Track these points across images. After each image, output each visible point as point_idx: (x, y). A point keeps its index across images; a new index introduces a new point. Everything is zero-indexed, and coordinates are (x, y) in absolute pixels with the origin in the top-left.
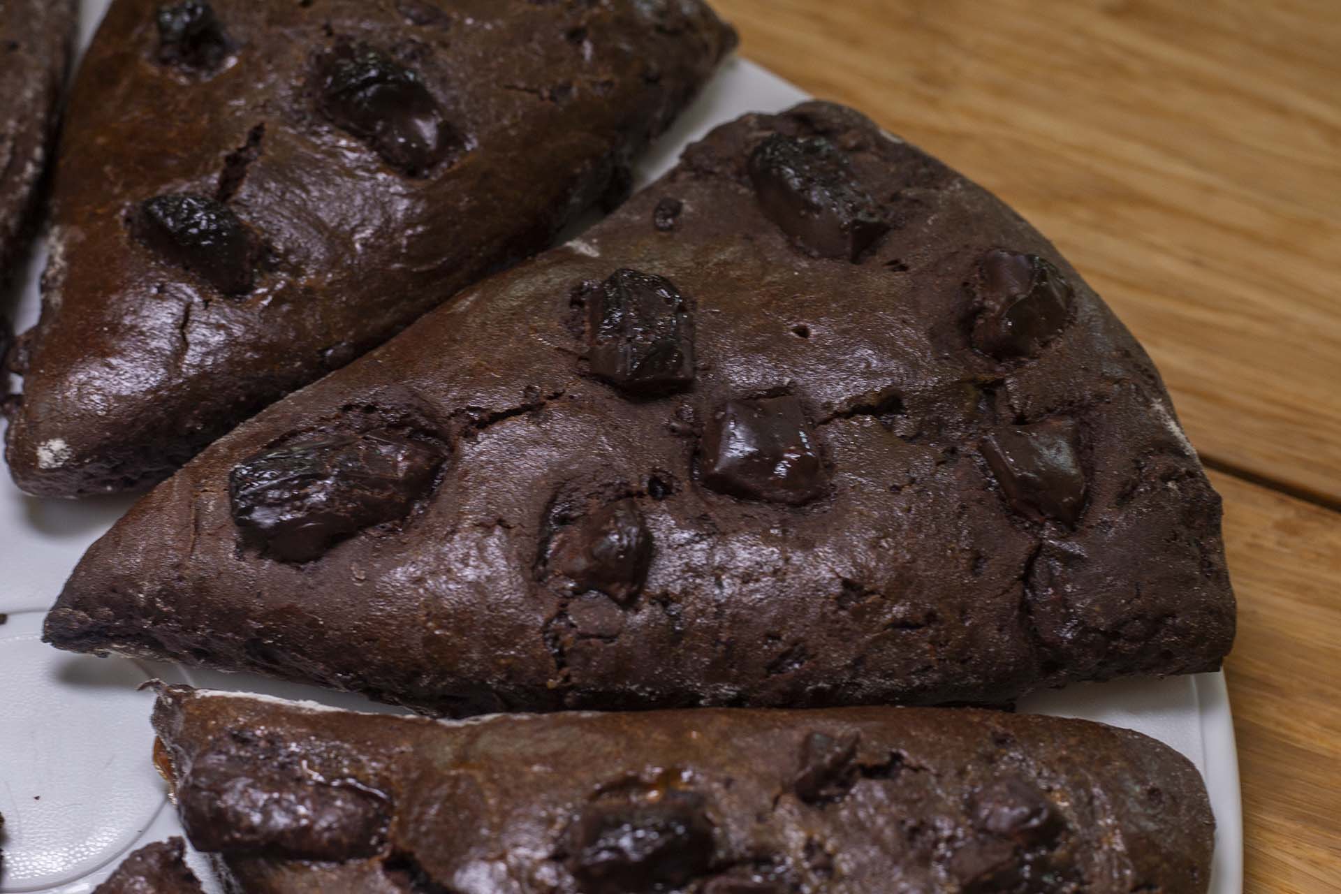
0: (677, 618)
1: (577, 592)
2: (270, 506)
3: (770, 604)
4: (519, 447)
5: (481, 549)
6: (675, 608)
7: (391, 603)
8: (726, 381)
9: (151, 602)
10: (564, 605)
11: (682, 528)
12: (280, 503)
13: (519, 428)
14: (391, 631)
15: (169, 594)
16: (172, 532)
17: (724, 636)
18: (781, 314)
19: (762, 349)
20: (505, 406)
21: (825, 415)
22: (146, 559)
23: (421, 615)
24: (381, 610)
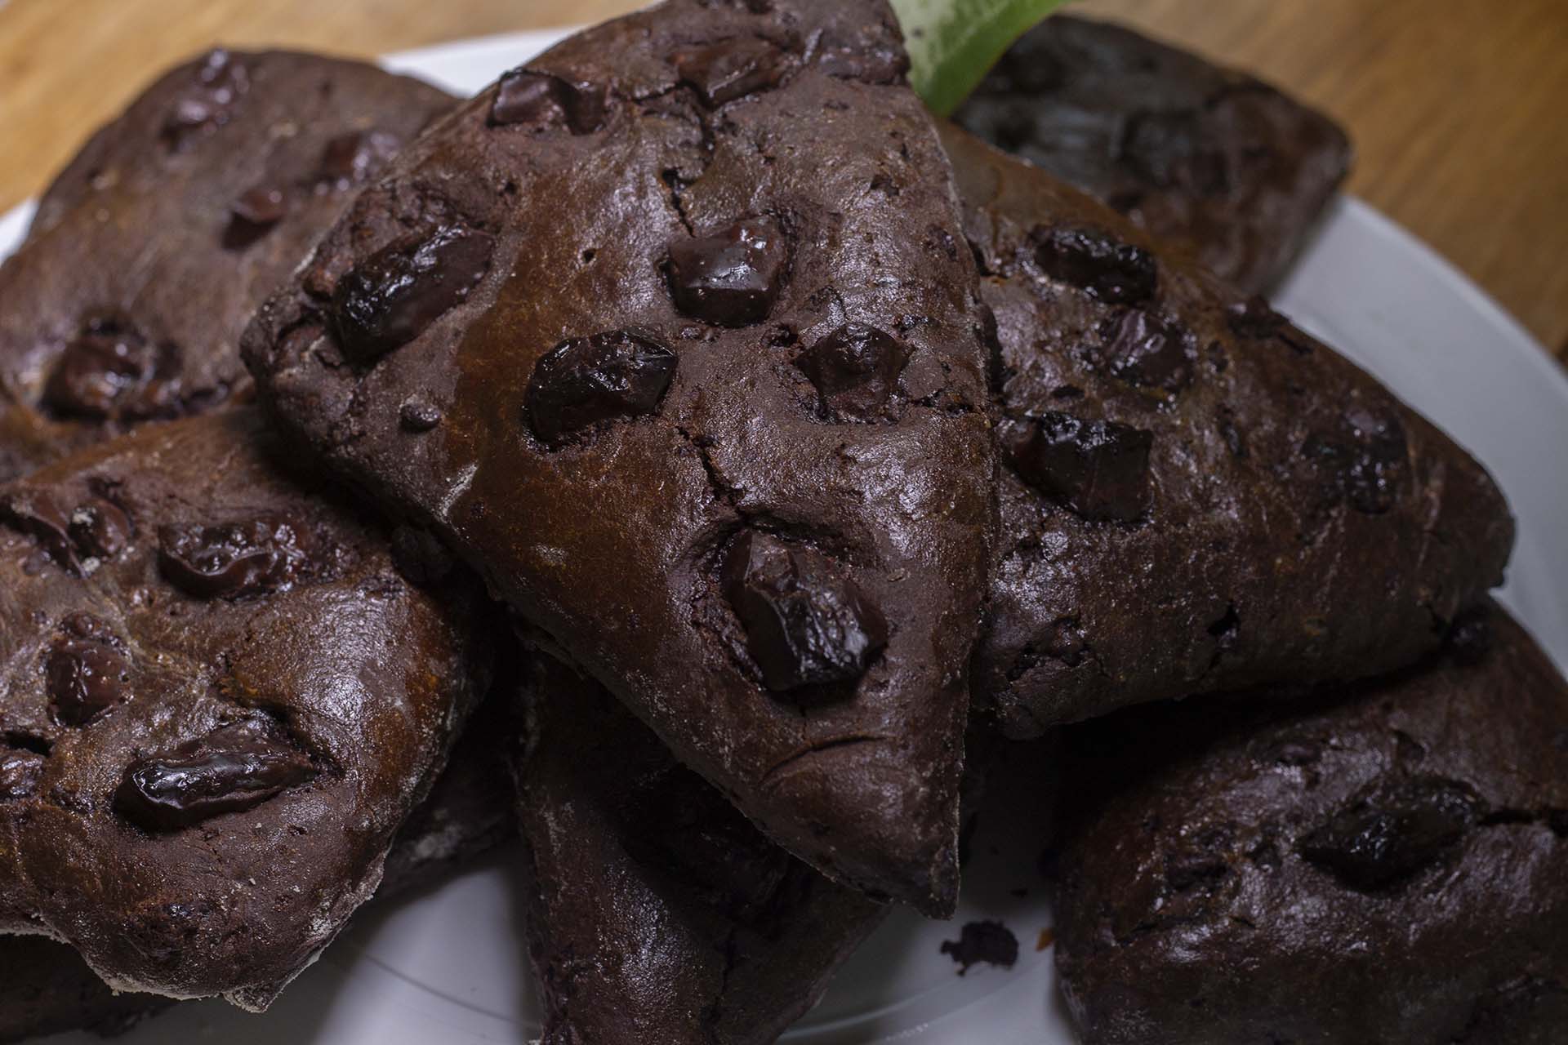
0: (916, 319)
1: (902, 393)
2: (844, 637)
3: (899, 246)
4: (749, 454)
5: (868, 465)
6: (908, 321)
7: (927, 545)
8: (648, 310)
9: (925, 782)
10: (916, 403)
11: (828, 313)
12: (842, 630)
13: (726, 453)
14: (953, 549)
15: (919, 760)
16: (855, 758)
17: (930, 285)
18: (566, 276)
19: (612, 283)
20: (700, 472)
21: (683, 229)
22: (887, 780)
23: (938, 519)
24: (933, 556)
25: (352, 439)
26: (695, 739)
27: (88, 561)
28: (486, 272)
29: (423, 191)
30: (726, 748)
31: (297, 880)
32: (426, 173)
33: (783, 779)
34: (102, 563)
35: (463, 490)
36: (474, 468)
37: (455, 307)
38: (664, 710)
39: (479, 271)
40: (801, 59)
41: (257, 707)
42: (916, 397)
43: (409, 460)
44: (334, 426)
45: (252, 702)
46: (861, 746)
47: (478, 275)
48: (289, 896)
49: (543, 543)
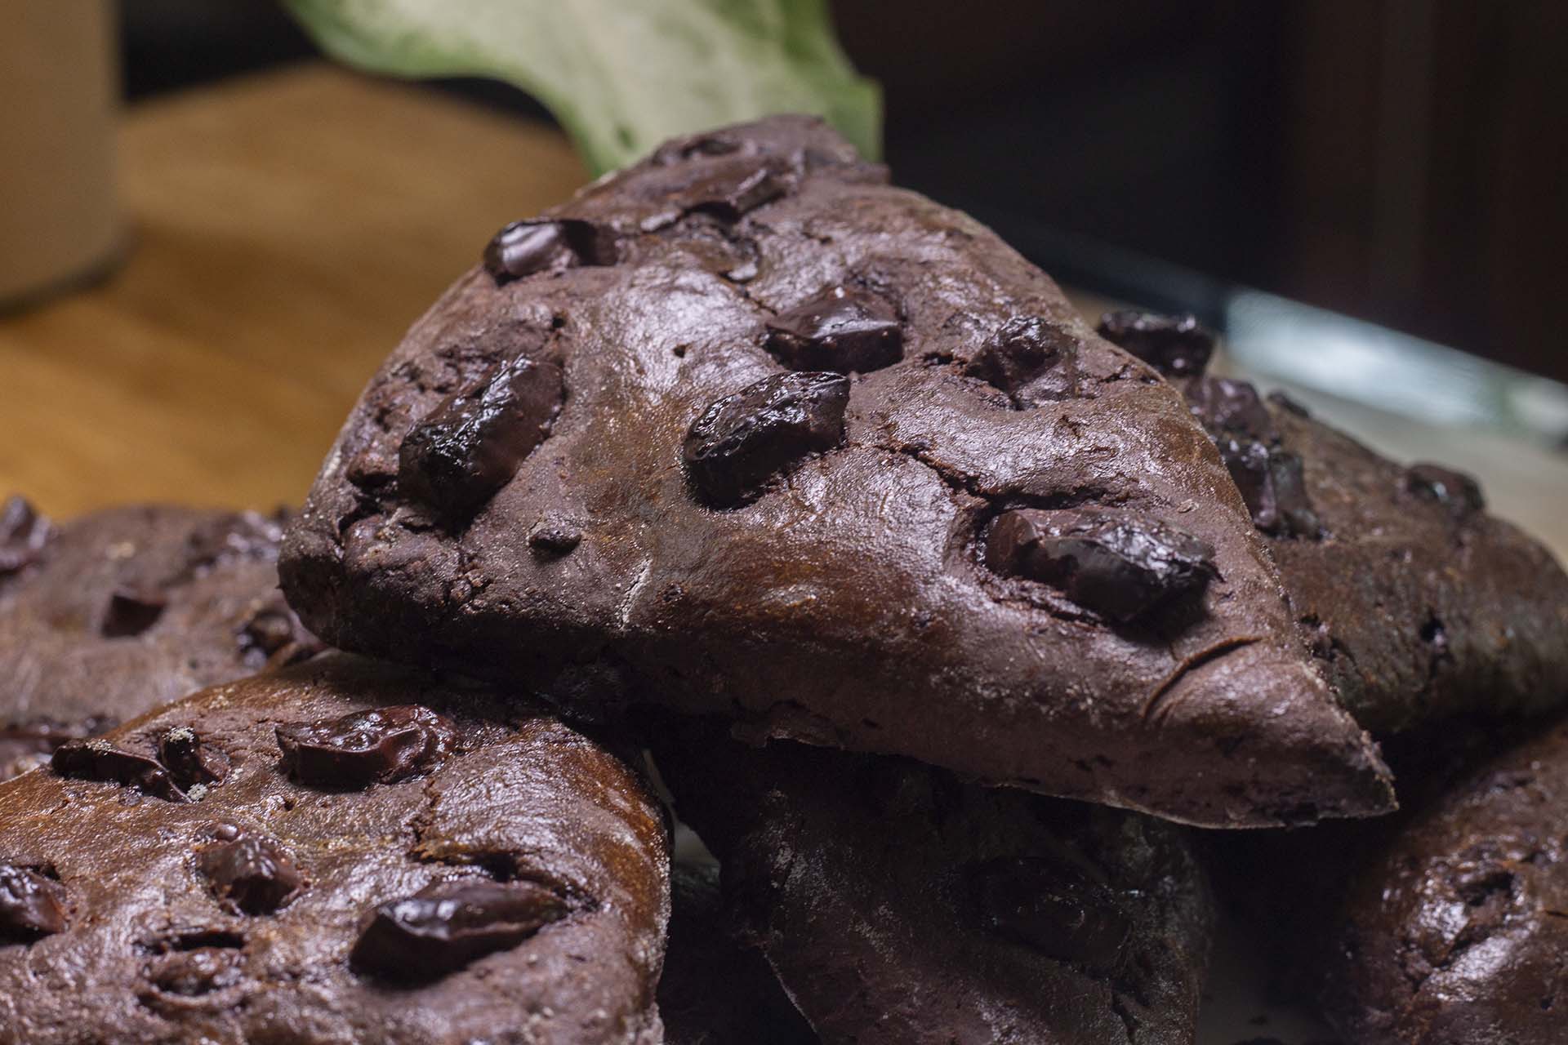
21: (766, 313)
25: (476, 591)
26: (1044, 709)
27: (194, 787)
28: (563, 403)
29: (452, 357)
30: (1090, 701)
31: (598, 1004)
32: (450, 339)
33: (1170, 706)
34: (210, 788)
35: (641, 588)
36: (646, 563)
37: (541, 443)
38: (994, 695)
39: (555, 404)
40: (797, 174)
41: (472, 863)
42: (1105, 376)
43: (558, 584)
44: (449, 585)
45: (465, 858)
46: (1240, 651)
47: (556, 408)
48: (595, 1022)
49: (777, 586)
